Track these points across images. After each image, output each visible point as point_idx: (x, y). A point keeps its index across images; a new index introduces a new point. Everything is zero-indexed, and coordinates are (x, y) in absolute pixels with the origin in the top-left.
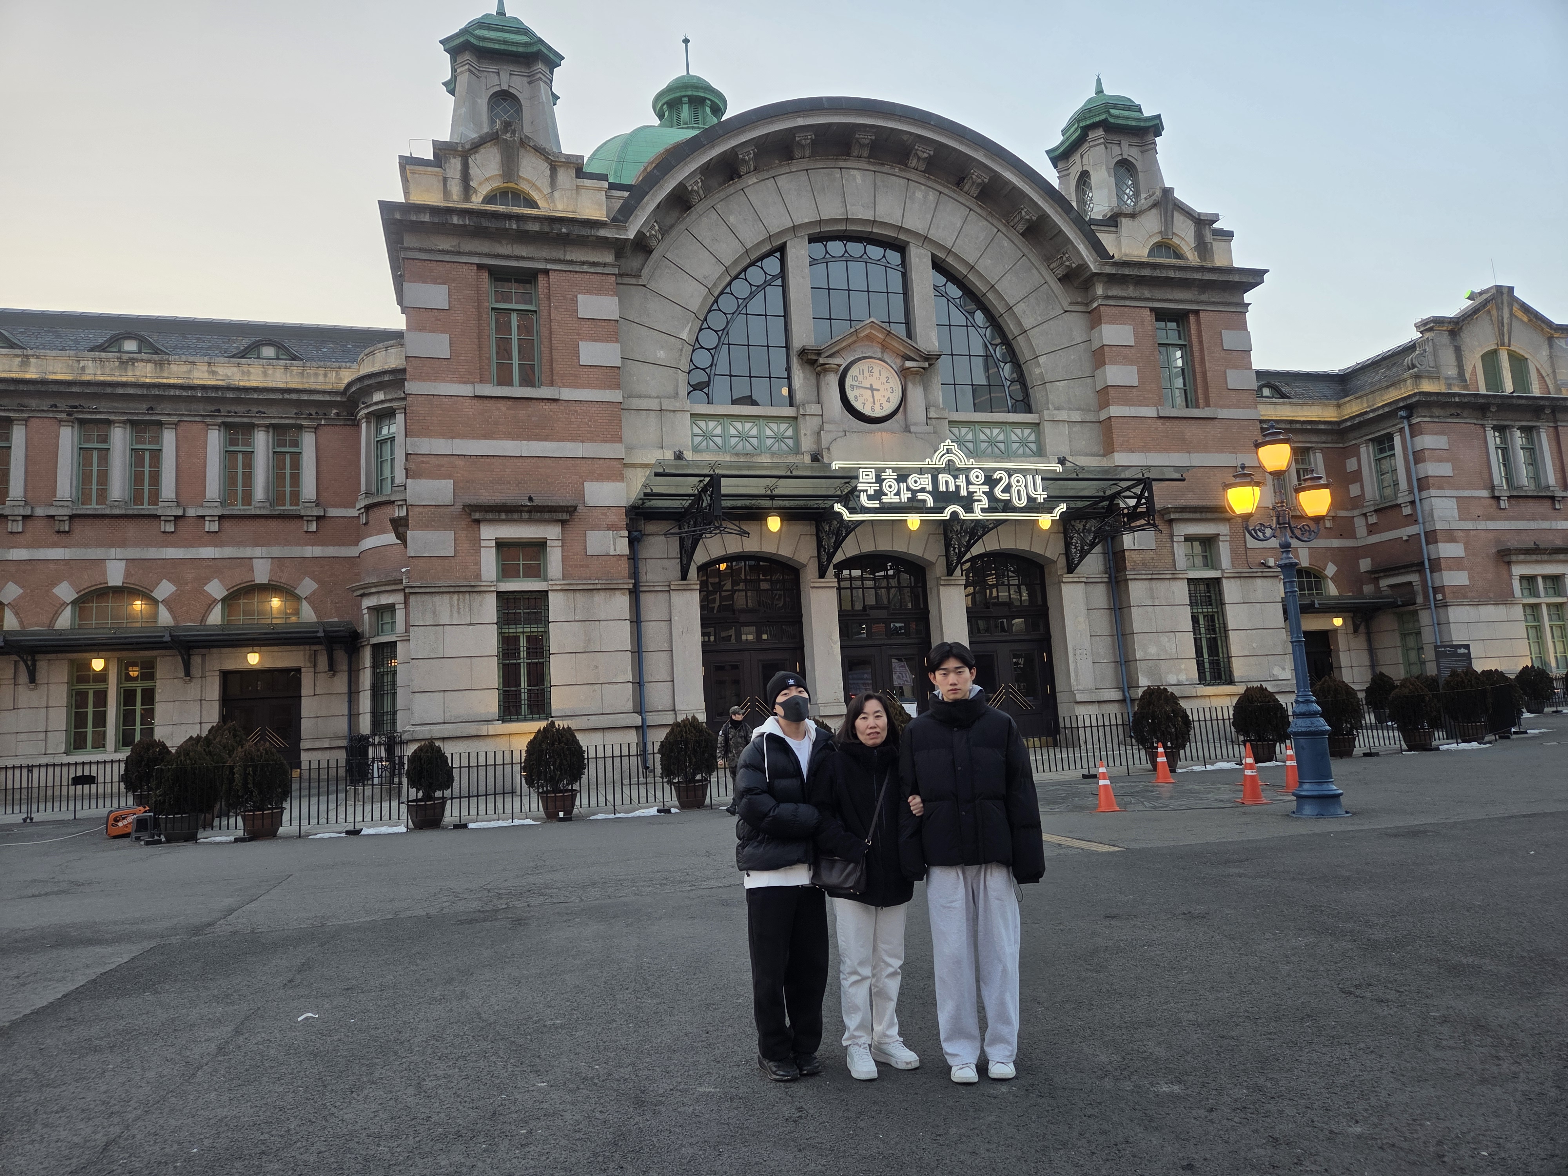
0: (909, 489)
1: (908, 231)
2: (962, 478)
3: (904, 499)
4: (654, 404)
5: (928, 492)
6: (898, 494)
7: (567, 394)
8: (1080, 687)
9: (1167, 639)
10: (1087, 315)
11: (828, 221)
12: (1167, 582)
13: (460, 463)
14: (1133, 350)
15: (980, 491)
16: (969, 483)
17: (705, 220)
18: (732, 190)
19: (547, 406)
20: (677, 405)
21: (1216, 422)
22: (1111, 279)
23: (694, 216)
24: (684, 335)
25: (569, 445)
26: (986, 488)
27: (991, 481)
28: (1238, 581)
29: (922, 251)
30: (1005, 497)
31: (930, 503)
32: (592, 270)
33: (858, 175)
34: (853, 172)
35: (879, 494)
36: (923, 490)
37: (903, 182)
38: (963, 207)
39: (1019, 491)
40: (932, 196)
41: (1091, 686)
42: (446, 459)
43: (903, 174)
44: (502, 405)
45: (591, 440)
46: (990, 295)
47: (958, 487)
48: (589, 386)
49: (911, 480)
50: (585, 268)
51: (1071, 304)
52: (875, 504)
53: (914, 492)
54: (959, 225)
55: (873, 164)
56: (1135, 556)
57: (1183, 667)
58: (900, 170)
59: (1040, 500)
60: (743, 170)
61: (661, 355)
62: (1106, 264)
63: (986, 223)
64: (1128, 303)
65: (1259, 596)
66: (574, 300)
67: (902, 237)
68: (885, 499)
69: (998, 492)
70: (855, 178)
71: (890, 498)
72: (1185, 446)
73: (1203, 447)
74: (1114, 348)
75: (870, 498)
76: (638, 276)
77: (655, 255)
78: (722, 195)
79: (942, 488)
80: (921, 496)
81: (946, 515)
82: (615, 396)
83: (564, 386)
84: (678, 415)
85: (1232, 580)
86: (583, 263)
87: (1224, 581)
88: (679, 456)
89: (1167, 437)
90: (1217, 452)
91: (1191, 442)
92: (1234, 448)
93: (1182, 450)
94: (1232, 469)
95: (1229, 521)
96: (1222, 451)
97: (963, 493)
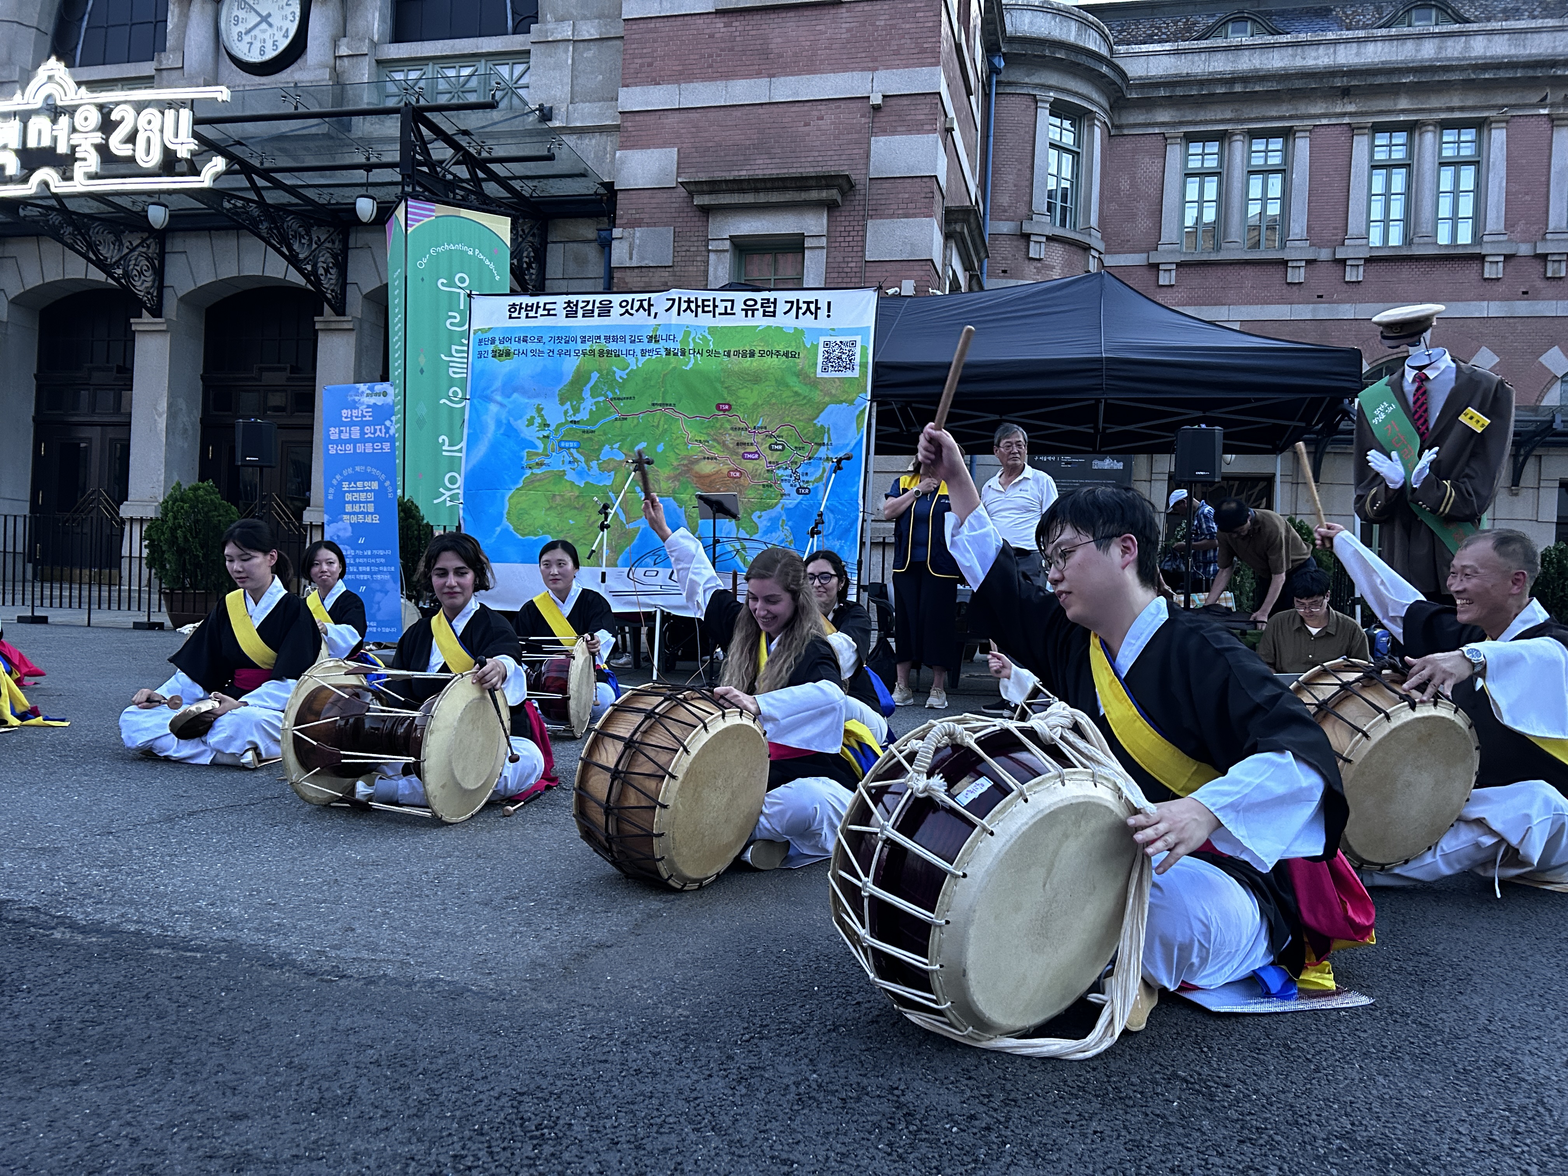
2: (64, 122)
15: (86, 146)
16: (72, 130)
21: (842, 10)
26: (98, 137)
27: (107, 126)
39: (149, 140)
47: (55, 139)
56: (633, 280)
59: (184, 153)
69: (115, 142)
73: (808, 64)
81: (30, 187)
89: (732, 49)
90: (833, 71)
91: (780, 56)
92: (874, 60)
93: (759, 74)
94: (859, 104)
95: (831, 206)
96: (845, 69)
97: (63, 148)
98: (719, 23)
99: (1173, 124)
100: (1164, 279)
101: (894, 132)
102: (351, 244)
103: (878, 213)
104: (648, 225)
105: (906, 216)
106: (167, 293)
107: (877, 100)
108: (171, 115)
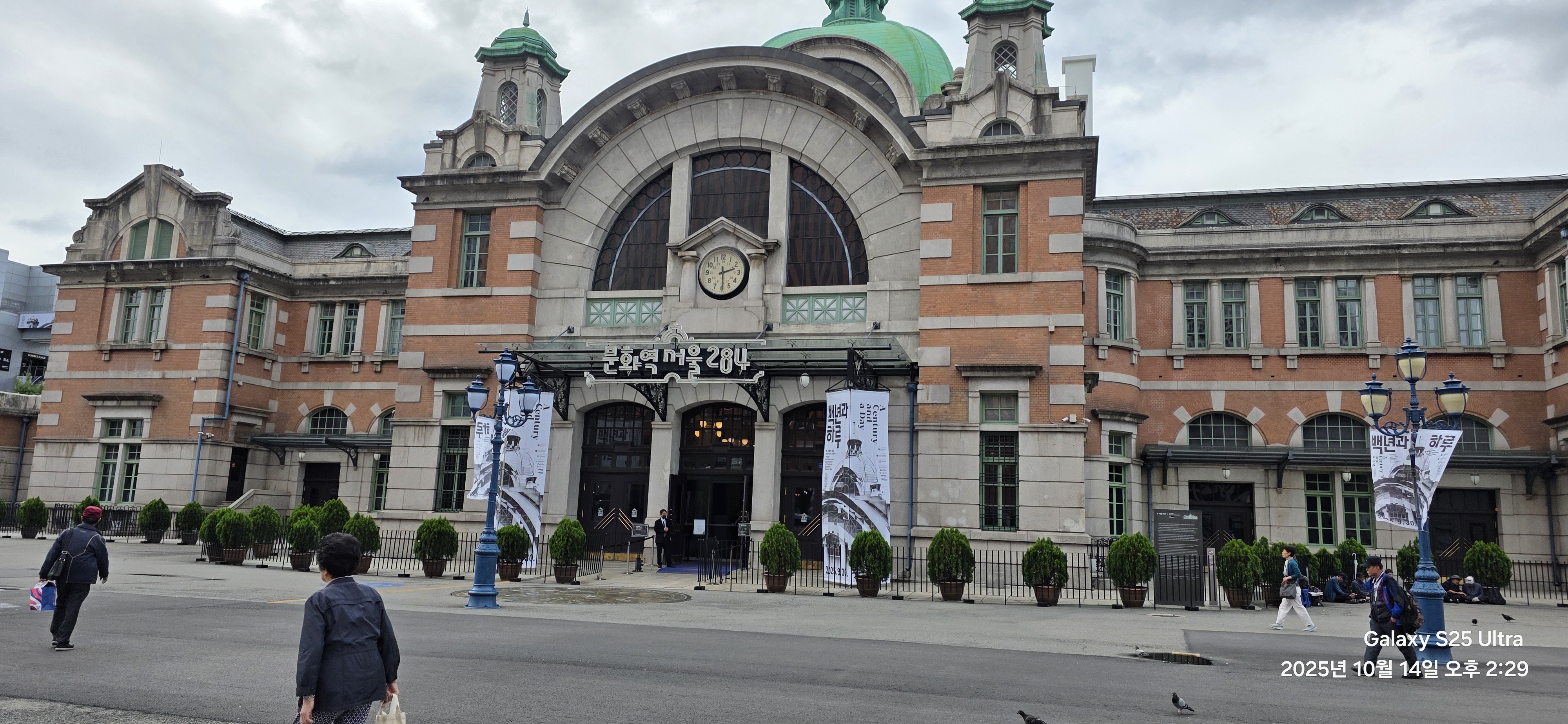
0: (640, 360)
1: (768, 142)
2: (683, 351)
3: (635, 368)
4: (559, 293)
5: (655, 363)
6: (631, 364)
7: (497, 291)
9: (950, 485)
10: (917, 196)
11: (704, 143)
12: (958, 434)
13: (430, 340)
14: (951, 225)
15: (694, 363)
16: (687, 355)
17: (611, 155)
18: (632, 130)
19: (484, 300)
20: (575, 293)
21: (1032, 286)
22: (935, 164)
23: (603, 154)
24: (587, 242)
25: (494, 326)
26: (700, 359)
27: (704, 353)
28: (1036, 436)
29: (781, 156)
30: (715, 365)
31: (655, 371)
32: (522, 204)
33: (730, 103)
34: (726, 102)
35: (618, 364)
36: (650, 361)
37: (767, 103)
38: (816, 116)
39: (726, 361)
40: (790, 111)
42: (423, 338)
43: (766, 97)
44: (458, 301)
45: (509, 322)
46: (836, 187)
47: (677, 359)
48: (512, 285)
49: (642, 354)
50: (518, 203)
51: (904, 187)
52: (614, 372)
53: (644, 363)
54: (811, 131)
55: (742, 92)
56: (929, 410)
57: (964, 511)
58: (764, 93)
59: (744, 368)
60: (637, 115)
61: (570, 257)
62: (922, 152)
63: (834, 126)
64: (950, 182)
65: (1059, 450)
66: (509, 227)
67: (765, 147)
68: (621, 368)
69: (709, 362)
70: (727, 105)
71: (625, 367)
72: (995, 309)
73: (1015, 310)
74: (932, 225)
75: (611, 367)
76: (559, 203)
77: (573, 186)
78: (625, 135)
79: (666, 359)
80: (647, 366)
81: (666, 380)
82: (527, 290)
83: (497, 286)
84: (576, 300)
85: (1029, 435)
86: (516, 200)
87: (1020, 435)
88: (570, 330)
89: (976, 301)
90: (1029, 313)
91: (1001, 305)
92: (1049, 309)
93: (990, 313)
94: (1043, 330)
95: (1031, 378)
96: (1035, 313)
97: (682, 363)
98: (969, 289)
99: (1176, 275)
100: (1176, 365)
101: (1060, 344)
102: (772, 385)
103: (1055, 381)
104: (936, 383)
105: (1069, 383)
106: (668, 407)
107: (1052, 329)
108: (737, 351)
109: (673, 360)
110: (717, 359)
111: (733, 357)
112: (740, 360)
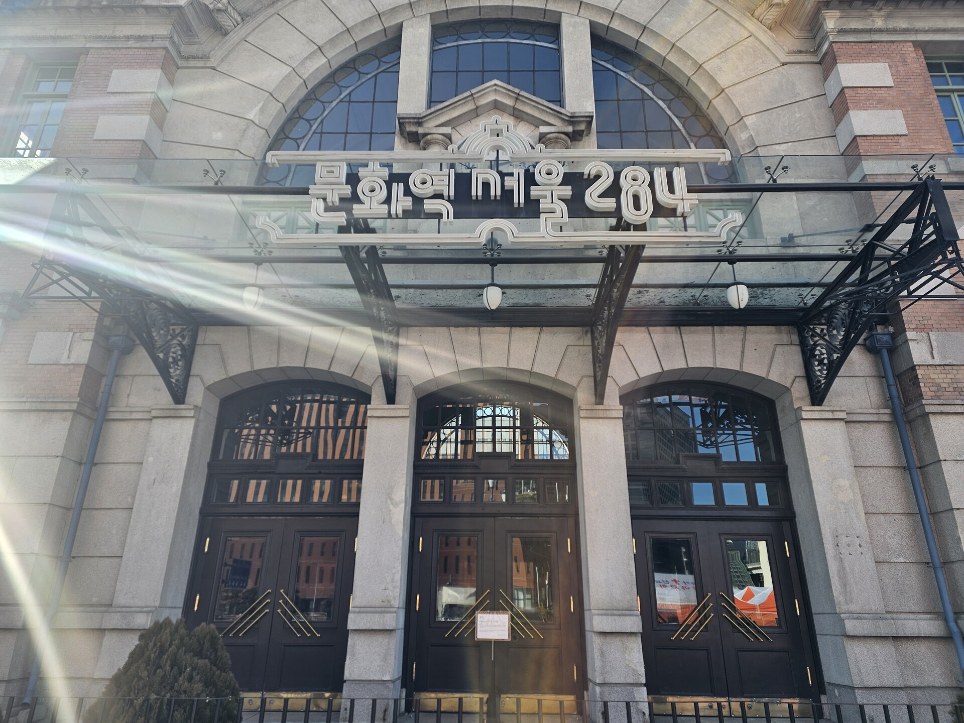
0: (408, 192)
2: (519, 175)
3: (396, 210)
5: (449, 200)
6: (388, 201)
8: (853, 607)
10: (817, 63)
14: (893, 92)
15: (552, 196)
16: (532, 183)
17: (302, 3)
24: (251, 116)
27: (577, 180)
29: (578, 19)
30: (609, 205)
31: (448, 216)
35: (349, 202)
36: (438, 196)
39: (636, 198)
41: (876, 605)
46: (672, 58)
47: (508, 192)
49: (413, 180)
51: (791, 54)
52: (338, 218)
53: (418, 201)
56: (936, 376)
61: (218, 136)
64: (877, 37)
66: (108, 76)
68: (358, 210)
69: (591, 196)
71: (368, 208)
74: (859, 91)
75: (329, 208)
77: (233, 38)
79: (476, 191)
80: (430, 206)
97: (519, 198)
108: (660, 174)
109: (495, 191)
110: (614, 191)
111: (652, 185)
112: (672, 190)
